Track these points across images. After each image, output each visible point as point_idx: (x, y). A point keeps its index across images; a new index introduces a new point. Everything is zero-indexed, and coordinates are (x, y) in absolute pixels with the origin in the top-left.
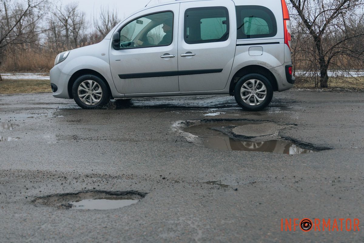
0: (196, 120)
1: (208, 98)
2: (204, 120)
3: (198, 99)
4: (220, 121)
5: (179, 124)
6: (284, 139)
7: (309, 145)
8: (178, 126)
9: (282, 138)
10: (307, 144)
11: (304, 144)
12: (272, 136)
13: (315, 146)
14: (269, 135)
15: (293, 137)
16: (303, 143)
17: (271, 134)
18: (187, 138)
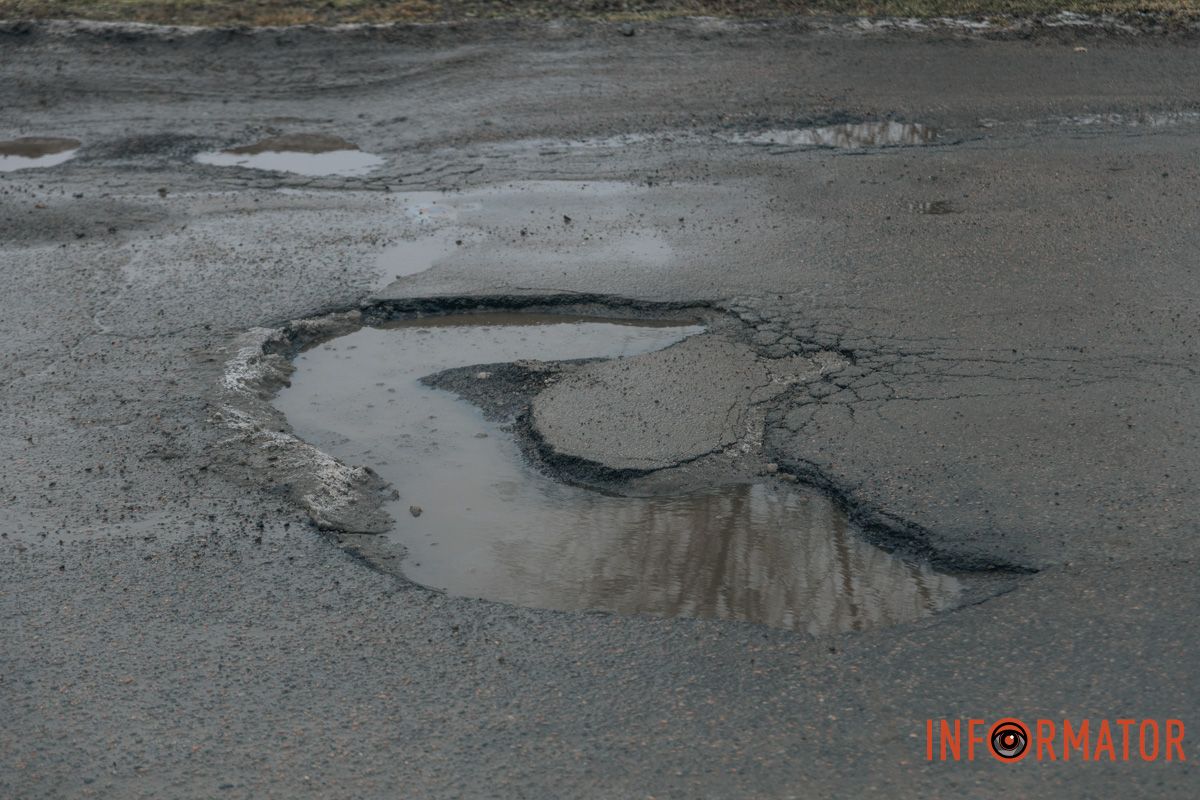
0: (337, 312)
1: (381, 83)
2: (377, 306)
3: (324, 90)
4: (462, 307)
5: (252, 361)
6: (793, 477)
7: (912, 538)
8: (248, 376)
9: (781, 470)
10: (903, 529)
11: (888, 528)
12: (733, 453)
13: (941, 547)
14: (717, 452)
15: (836, 471)
16: (885, 520)
17: (730, 446)
18: (309, 498)
